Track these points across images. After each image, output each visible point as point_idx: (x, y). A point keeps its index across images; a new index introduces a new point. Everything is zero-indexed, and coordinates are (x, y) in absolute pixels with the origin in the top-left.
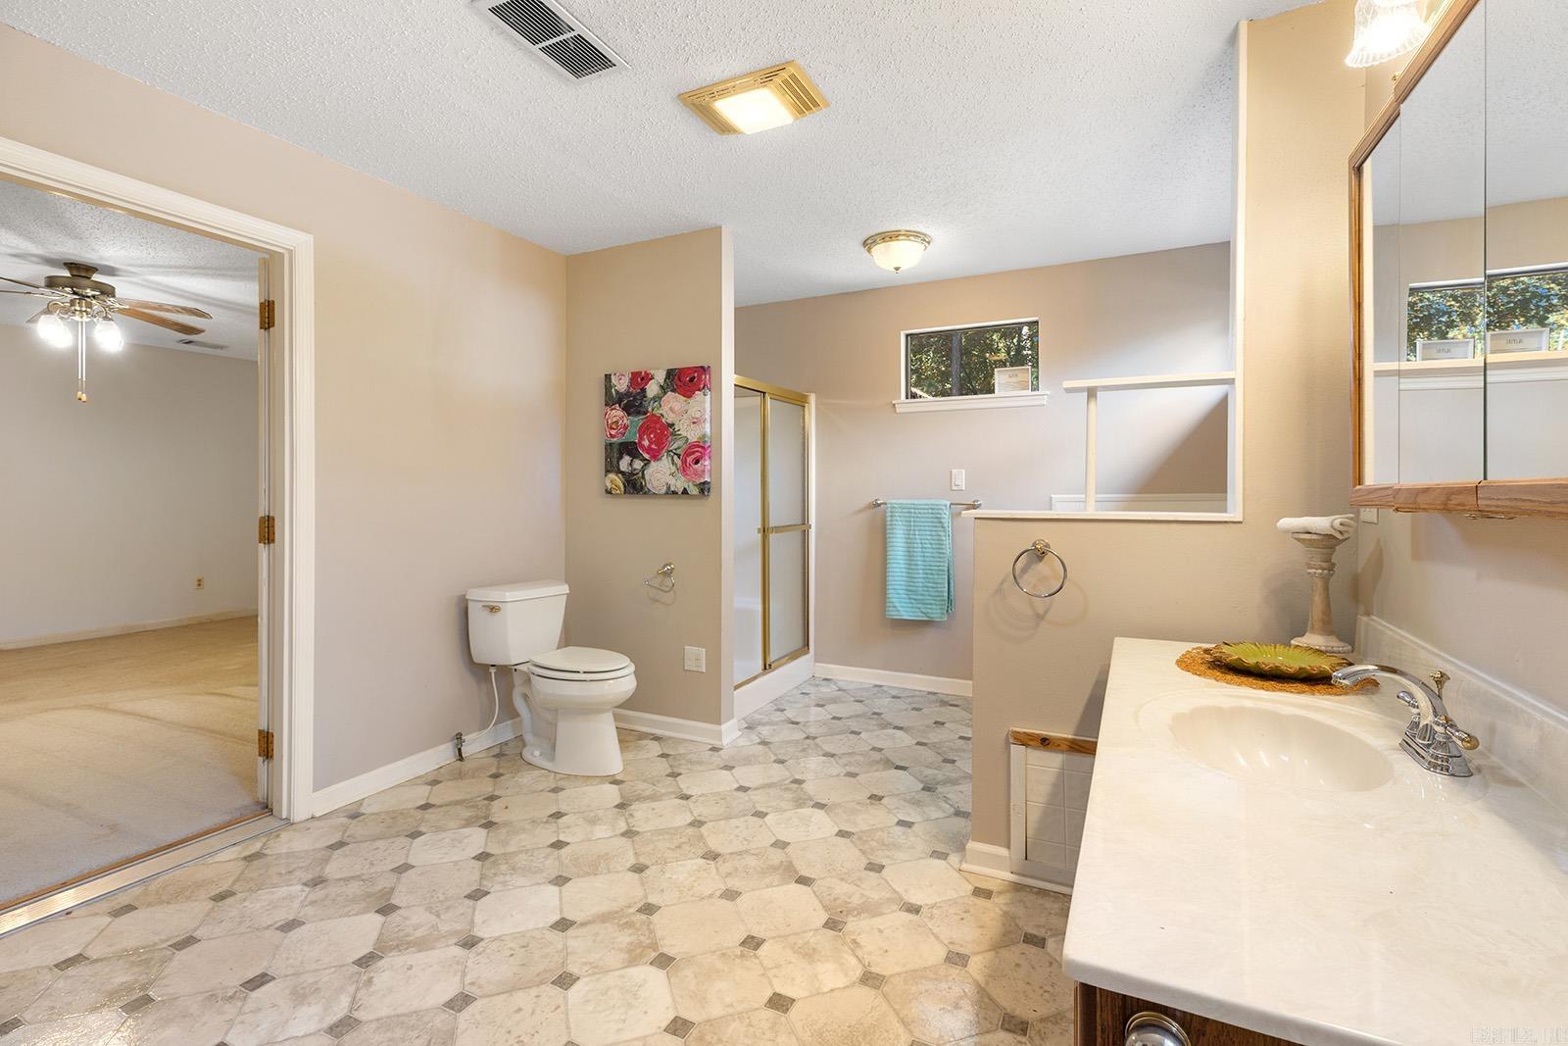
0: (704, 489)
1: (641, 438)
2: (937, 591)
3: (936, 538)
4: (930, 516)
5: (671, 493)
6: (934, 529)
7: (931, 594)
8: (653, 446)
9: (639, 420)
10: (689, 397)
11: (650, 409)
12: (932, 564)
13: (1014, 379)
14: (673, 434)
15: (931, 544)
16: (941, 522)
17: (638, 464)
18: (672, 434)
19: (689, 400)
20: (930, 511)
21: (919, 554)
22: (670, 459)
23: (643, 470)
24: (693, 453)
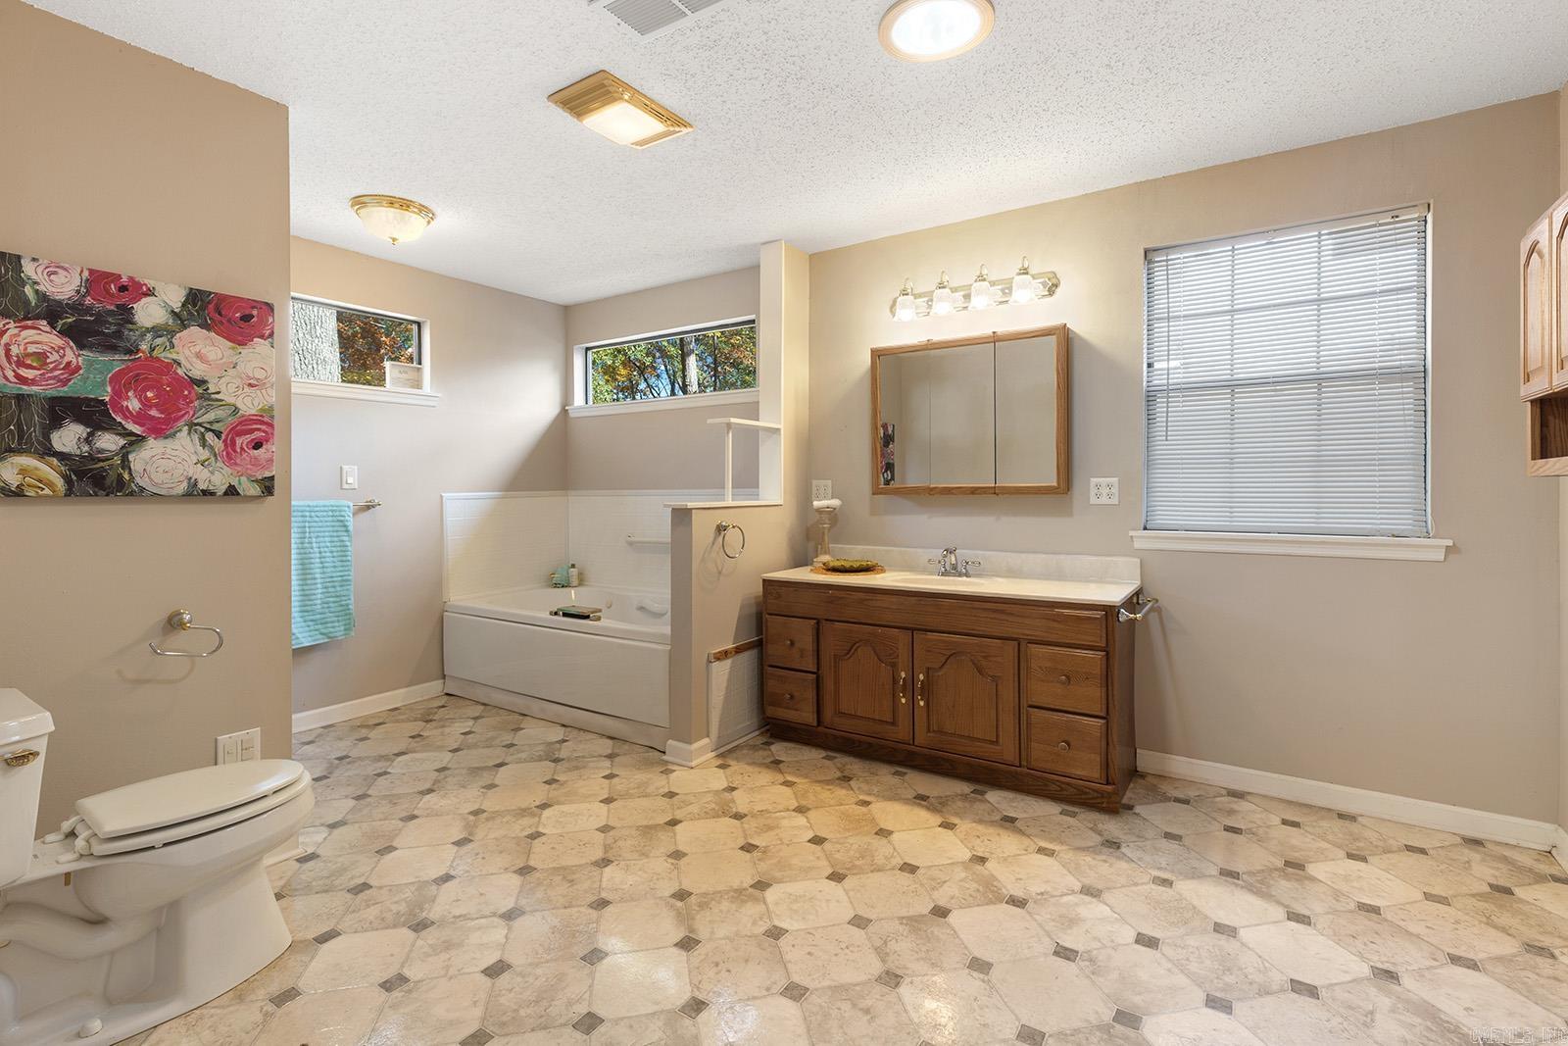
0: (268, 487)
1: (118, 394)
2: (342, 605)
3: (338, 544)
4: (330, 519)
5: (196, 494)
6: (335, 534)
7: (332, 610)
8: (154, 413)
9: (116, 362)
10: (242, 344)
11: (144, 347)
12: (334, 575)
13: (404, 376)
14: (206, 396)
15: (332, 552)
16: (345, 526)
17: (108, 442)
18: (201, 397)
19: (240, 349)
20: (330, 513)
21: (317, 565)
22: (196, 437)
23: (124, 454)
24: (252, 431)
